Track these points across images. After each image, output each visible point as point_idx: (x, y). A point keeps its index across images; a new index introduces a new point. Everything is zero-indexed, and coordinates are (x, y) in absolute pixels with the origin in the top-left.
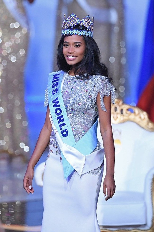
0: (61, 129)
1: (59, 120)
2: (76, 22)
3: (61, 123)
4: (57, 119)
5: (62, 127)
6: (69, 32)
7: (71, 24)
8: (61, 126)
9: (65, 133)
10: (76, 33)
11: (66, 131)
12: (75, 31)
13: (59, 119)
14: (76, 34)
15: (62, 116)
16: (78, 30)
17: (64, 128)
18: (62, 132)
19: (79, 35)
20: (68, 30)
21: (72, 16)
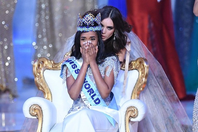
0: (93, 99)
1: (90, 92)
2: (91, 21)
3: (92, 95)
4: (88, 92)
6: (85, 29)
7: (87, 23)
8: (92, 97)
9: (97, 101)
10: (91, 30)
11: (98, 99)
15: (92, 88)
17: (95, 98)
18: (95, 101)
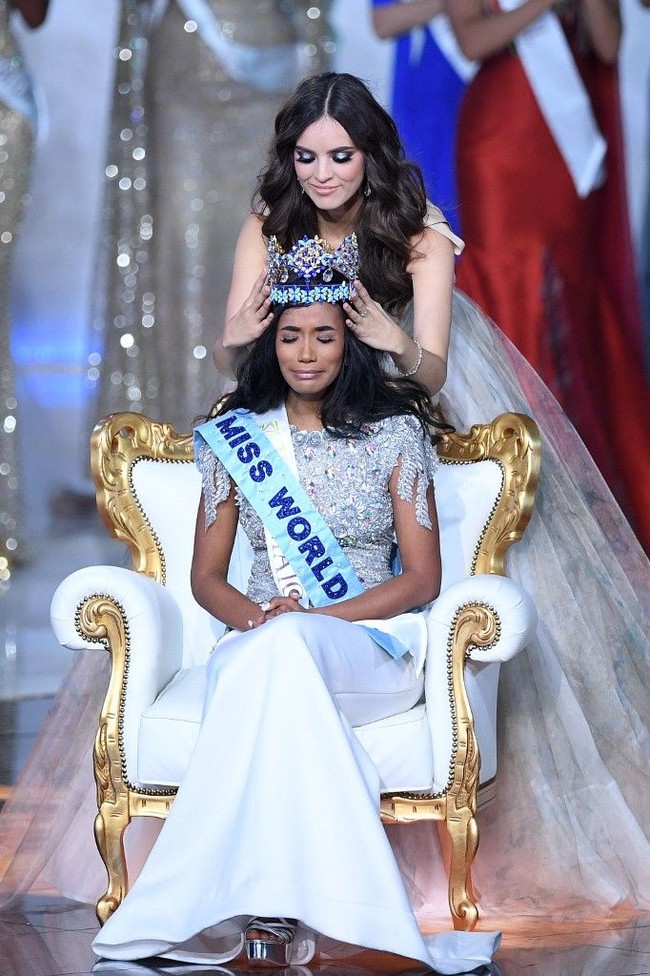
0: (320, 578)
1: (308, 552)
2: (318, 262)
3: (316, 561)
4: (302, 552)
5: (322, 572)
6: (296, 294)
7: (303, 269)
8: (317, 571)
9: (336, 588)
10: (320, 299)
11: (338, 579)
12: (317, 292)
13: (306, 549)
14: (321, 301)
15: (316, 537)
16: (326, 289)
17: (329, 573)
18: (327, 587)
19: (331, 303)
20: (294, 290)
21: (302, 246)
